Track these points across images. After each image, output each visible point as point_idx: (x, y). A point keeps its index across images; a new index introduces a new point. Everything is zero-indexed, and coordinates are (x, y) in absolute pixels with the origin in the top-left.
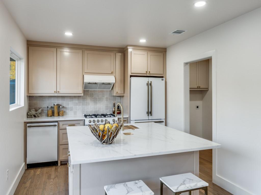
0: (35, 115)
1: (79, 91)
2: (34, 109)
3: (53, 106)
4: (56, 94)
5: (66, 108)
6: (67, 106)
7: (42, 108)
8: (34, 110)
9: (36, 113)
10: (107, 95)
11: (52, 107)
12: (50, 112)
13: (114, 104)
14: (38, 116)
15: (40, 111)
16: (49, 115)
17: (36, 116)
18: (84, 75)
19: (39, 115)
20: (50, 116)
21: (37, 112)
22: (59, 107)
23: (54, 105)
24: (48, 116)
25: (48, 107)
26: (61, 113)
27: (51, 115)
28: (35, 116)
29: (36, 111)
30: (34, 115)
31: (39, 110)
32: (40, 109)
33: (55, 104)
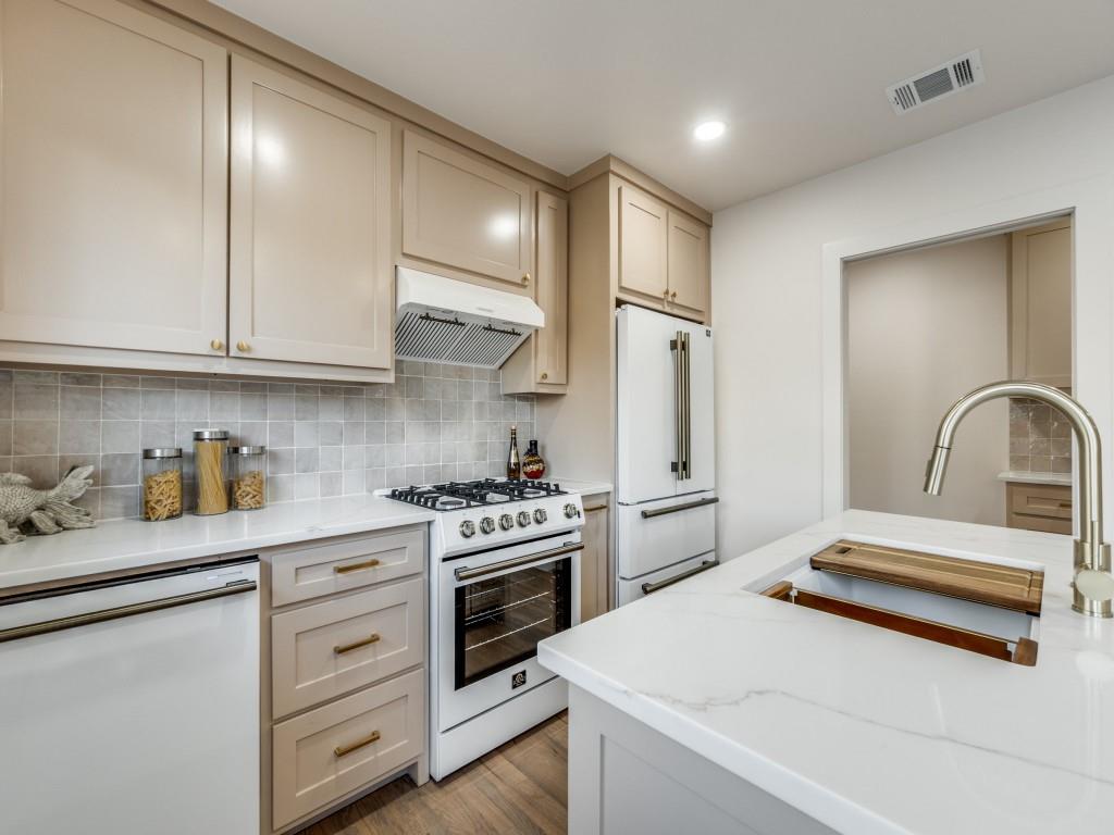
0: (35, 515)
1: (374, 352)
2: (20, 470)
3: (188, 447)
4: (225, 361)
5: (274, 457)
6: (281, 448)
7: (94, 463)
8: (21, 478)
9: (39, 502)
10: (481, 392)
11: (180, 454)
12: (168, 492)
13: (514, 433)
14: (58, 524)
15: (76, 483)
16: (162, 511)
17: (41, 526)
18: (400, 268)
19: (69, 518)
20: (170, 517)
21: (52, 493)
22: (236, 450)
23: (198, 437)
24: (147, 513)
25: (148, 454)
26: (245, 487)
27: (177, 505)
28: (28, 528)
29: (40, 484)
30: (22, 520)
31: (68, 481)
32: (73, 468)
33: (206, 435)
